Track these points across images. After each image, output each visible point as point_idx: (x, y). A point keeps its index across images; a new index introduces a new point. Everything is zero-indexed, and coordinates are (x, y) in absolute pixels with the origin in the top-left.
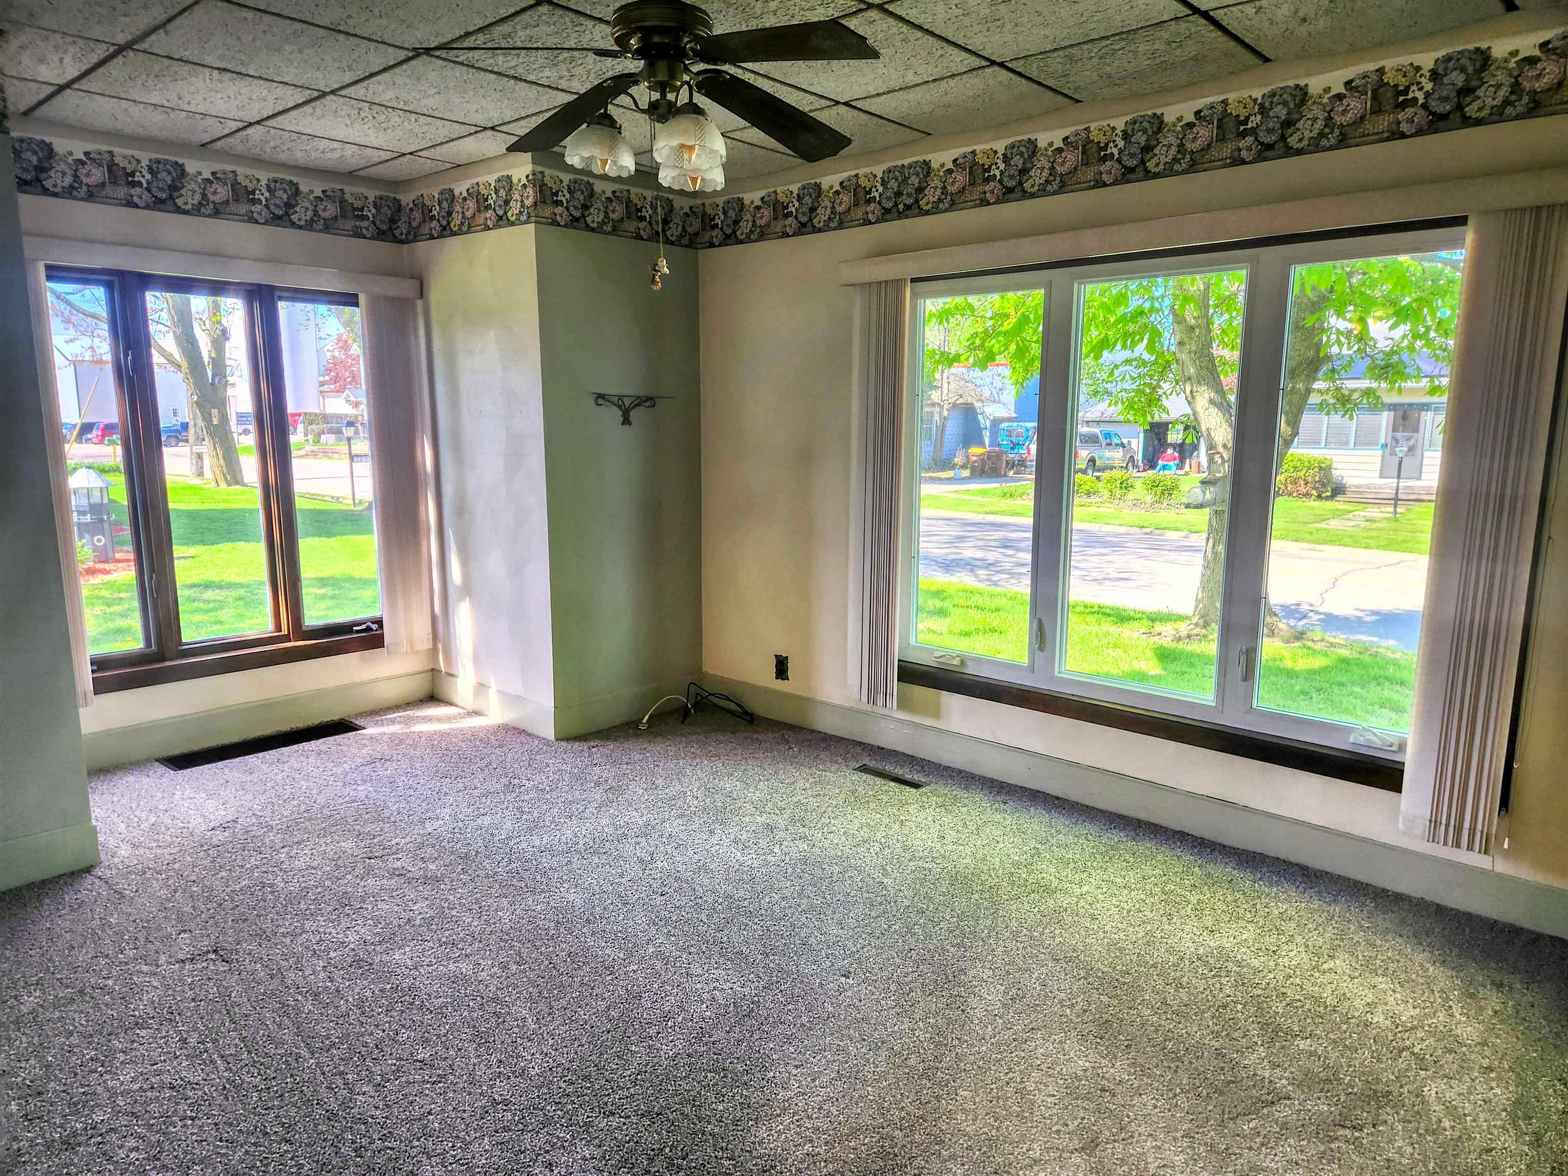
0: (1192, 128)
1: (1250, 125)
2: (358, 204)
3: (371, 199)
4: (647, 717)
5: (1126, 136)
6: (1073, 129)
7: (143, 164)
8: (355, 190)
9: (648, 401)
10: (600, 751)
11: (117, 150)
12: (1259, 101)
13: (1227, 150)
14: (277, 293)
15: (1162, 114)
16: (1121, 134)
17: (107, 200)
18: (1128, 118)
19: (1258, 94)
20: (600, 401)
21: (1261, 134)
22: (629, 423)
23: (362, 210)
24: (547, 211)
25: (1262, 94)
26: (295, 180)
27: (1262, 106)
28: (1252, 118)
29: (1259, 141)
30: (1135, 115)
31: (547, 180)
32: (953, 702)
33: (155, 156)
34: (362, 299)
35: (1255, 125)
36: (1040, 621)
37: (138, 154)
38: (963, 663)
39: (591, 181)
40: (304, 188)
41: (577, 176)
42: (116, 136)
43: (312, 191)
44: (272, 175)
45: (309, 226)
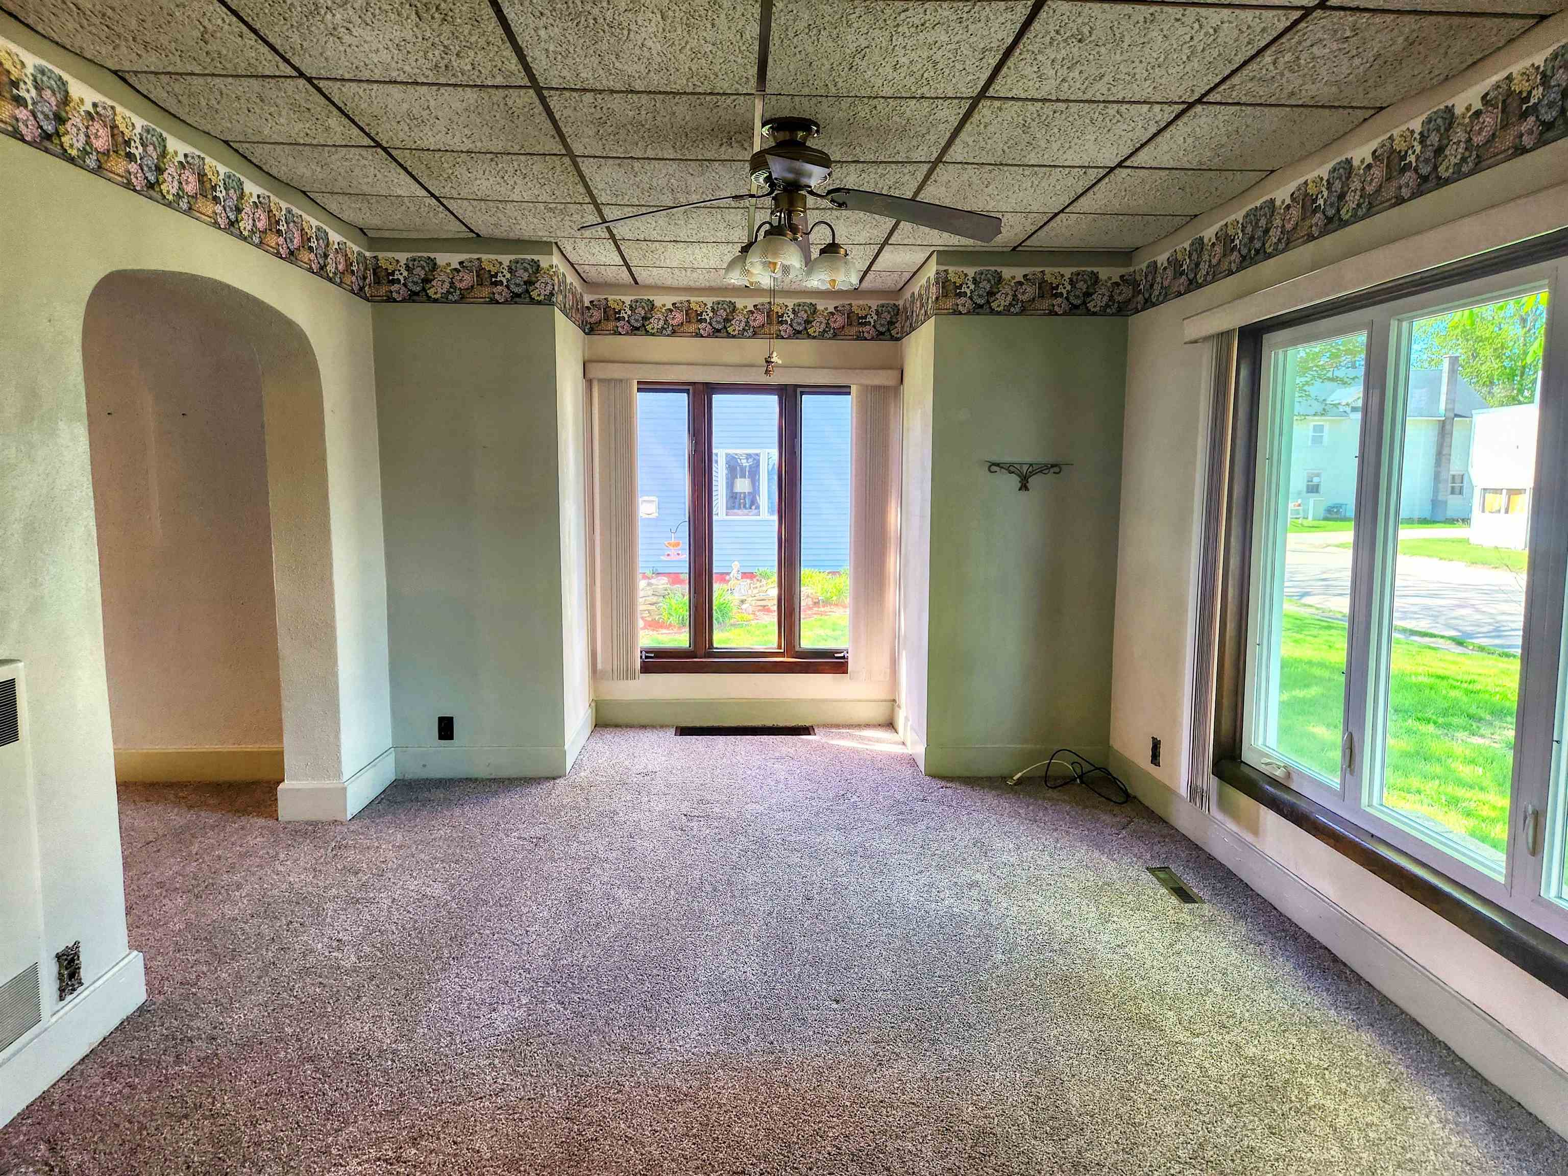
0: (1478, 118)
1: (1532, 101)
2: (862, 313)
3: (874, 308)
4: (1020, 775)
5: (1423, 138)
6: (1379, 140)
7: (708, 306)
8: (861, 302)
9: (1054, 468)
10: (949, 792)
11: (692, 299)
12: (1542, 69)
13: (1509, 139)
14: (799, 390)
15: (1453, 106)
16: (1418, 137)
17: (683, 334)
18: (1424, 117)
19: (1539, 59)
20: (994, 468)
21: (1543, 111)
22: (1027, 489)
23: (866, 317)
24: (949, 303)
25: (1544, 58)
26: (814, 302)
27: (1544, 75)
28: (1534, 92)
29: (1540, 120)
30: (1429, 113)
31: (951, 276)
32: (1270, 818)
33: (715, 299)
34: (854, 389)
35: (1536, 101)
36: (1351, 735)
37: (704, 299)
38: (1289, 775)
39: (999, 270)
40: (820, 307)
41: (982, 268)
42: (689, 290)
43: (826, 309)
44: (796, 301)
45: (822, 336)
